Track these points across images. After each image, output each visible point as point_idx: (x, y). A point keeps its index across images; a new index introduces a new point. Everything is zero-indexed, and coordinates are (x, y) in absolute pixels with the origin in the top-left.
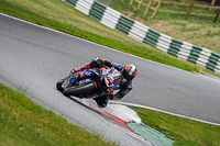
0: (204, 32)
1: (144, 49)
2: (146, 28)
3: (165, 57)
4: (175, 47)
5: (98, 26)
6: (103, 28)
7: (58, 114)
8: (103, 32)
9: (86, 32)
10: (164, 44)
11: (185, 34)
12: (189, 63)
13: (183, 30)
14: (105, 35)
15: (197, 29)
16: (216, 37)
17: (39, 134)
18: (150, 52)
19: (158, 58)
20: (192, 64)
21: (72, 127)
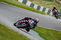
0: (47, 4)
1: (30, 8)
2: (31, 3)
3: (36, 11)
4: (39, 8)
5: (17, 2)
6: (19, 3)
7: (6, 26)
8: (19, 4)
9: (14, 4)
10: (36, 7)
11: (42, 4)
12: (43, 12)
13: (41, 3)
14: (19, 5)
15: (45, 3)
16: (50, 5)
17: (1, 32)
18: (32, 9)
19: (34, 11)
20: (44, 13)
21: (10, 30)
